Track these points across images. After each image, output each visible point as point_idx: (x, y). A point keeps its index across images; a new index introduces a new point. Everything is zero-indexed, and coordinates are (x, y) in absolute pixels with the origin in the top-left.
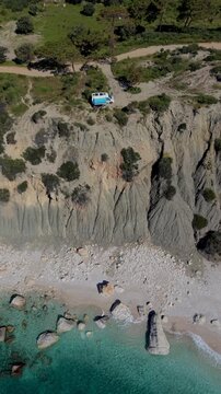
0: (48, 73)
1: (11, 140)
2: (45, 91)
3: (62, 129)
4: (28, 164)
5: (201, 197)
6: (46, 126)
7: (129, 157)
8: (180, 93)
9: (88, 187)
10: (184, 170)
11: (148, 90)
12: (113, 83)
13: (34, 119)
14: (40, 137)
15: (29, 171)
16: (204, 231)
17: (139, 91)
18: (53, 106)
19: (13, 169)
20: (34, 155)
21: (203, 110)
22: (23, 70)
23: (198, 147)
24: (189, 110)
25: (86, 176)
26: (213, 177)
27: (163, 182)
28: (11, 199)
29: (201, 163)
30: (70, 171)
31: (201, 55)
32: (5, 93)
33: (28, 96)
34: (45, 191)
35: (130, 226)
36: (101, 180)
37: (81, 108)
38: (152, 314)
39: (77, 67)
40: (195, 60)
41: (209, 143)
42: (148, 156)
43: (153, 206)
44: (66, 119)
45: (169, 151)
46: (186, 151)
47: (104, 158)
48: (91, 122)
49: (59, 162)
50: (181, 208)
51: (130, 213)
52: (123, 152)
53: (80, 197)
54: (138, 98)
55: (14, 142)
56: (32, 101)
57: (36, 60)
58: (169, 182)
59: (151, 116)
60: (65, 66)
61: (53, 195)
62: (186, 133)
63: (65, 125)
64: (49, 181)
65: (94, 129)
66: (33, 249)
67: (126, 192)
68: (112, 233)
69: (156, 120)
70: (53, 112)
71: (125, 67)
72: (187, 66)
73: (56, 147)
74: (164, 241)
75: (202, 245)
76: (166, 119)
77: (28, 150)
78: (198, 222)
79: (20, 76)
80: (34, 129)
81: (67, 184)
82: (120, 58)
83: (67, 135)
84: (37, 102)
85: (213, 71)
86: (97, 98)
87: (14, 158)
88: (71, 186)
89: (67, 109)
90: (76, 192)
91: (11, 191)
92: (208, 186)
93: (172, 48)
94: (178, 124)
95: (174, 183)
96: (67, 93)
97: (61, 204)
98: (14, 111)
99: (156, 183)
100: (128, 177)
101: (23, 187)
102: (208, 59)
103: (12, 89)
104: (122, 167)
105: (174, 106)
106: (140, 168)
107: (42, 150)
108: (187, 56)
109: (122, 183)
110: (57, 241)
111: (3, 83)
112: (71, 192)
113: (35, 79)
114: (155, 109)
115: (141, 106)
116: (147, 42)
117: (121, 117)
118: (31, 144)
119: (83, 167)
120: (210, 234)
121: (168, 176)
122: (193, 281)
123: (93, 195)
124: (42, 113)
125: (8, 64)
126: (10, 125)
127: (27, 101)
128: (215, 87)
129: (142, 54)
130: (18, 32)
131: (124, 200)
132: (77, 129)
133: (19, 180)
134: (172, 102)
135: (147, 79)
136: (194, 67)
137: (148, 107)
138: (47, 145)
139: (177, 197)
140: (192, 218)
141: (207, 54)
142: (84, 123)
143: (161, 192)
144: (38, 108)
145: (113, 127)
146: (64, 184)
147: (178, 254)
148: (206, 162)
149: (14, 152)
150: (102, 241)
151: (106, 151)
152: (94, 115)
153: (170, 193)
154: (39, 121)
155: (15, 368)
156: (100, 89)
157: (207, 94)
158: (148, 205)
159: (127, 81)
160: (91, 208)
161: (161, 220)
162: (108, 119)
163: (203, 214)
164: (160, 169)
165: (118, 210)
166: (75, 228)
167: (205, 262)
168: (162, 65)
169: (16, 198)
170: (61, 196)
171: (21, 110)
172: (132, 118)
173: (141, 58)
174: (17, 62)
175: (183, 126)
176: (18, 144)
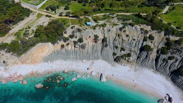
0: (75, 18)
1: (65, 33)
2: (74, 22)
3: (79, 30)
4: (70, 39)
5: (115, 48)
6: (75, 30)
7: (96, 37)
8: (109, 23)
9: (85, 44)
10: (110, 41)
11: (101, 22)
12: (92, 21)
13: (72, 28)
14: (73, 32)
15: (70, 40)
16: (116, 56)
17: (99, 23)
18: (77, 25)
19: (65, 40)
20: (72, 36)
21: (114, 26)
22: (68, 18)
23: (114, 35)
24: (111, 27)
25: (85, 42)
26: (118, 43)
27: (105, 43)
28: (65, 47)
29: (115, 40)
30: (81, 40)
31: (115, 15)
32: (64, 22)
33: (70, 23)
34: (74, 45)
35: (96, 55)
36: (89, 42)
37: (84, 26)
39: (83, 17)
40: (113, 16)
41: (116, 35)
42: (101, 37)
43: (102, 49)
44: (80, 28)
45: (106, 36)
46: (111, 36)
47: (90, 37)
48: (87, 29)
49: (78, 38)
50: (109, 50)
51: (96, 51)
52: (95, 36)
53: (83, 47)
54: (99, 24)
55: (66, 33)
56: (71, 24)
57: (72, 15)
58: (106, 43)
59: (102, 28)
60: (79, 17)
61: (76, 46)
62: (110, 32)
63: (80, 29)
64: (75, 43)
65: (87, 30)
66: (70, 61)
67: (95, 46)
68: (92, 57)
69: (103, 29)
70: (77, 26)
71: (95, 18)
72: (111, 18)
73: (77, 35)
74: (105, 58)
75: (115, 60)
76: (105, 29)
77: (70, 35)
78: (114, 54)
79: (67, 19)
80: (72, 30)
81: (80, 43)
82: (94, 16)
83: (80, 32)
85: (117, 18)
86: (88, 23)
87: (66, 37)
88: (81, 44)
89: (81, 26)
90: (82, 45)
91: (65, 45)
92: (116, 45)
93: (108, 14)
94: (108, 30)
95: (108, 43)
96: (80, 23)
97: (78, 49)
98: (66, 26)
99: (103, 44)
100: (96, 42)
101: (68, 44)
102: (116, 16)
103: (65, 21)
104: (94, 39)
106: (99, 39)
107: (74, 35)
108: (112, 15)
109: (94, 43)
110: (76, 59)
111: (63, 20)
112: (81, 45)
113: (71, 20)
114: (103, 26)
115: (99, 26)
116: (101, 12)
117: (94, 28)
118: (71, 34)
119: (84, 39)
120: (117, 57)
121: (106, 42)
122: (112, 68)
123: (87, 46)
124: (74, 26)
125: (63, 16)
126: (65, 29)
127: (70, 24)
128: (118, 22)
129: (100, 15)
130: (64, 9)
131: (95, 48)
132: (83, 30)
133: (67, 43)
134: (107, 25)
135: (101, 20)
136: (113, 18)
137: (101, 26)
138: (75, 34)
139: (108, 47)
140: (112, 53)
141: (116, 15)
142: (85, 29)
143: (104, 45)
144: (73, 25)
145: (92, 30)
146: (79, 43)
147: (109, 62)
148: (116, 39)
149: (66, 36)
150: (88, 59)
151: (90, 35)
152: (87, 27)
153: (106, 46)
154: (73, 28)
155: (66, 85)
156: (89, 21)
157: (116, 23)
158: (101, 50)
159: (95, 21)
160: (86, 50)
161: (104, 53)
162: (91, 28)
163: (116, 52)
164: (104, 40)
165: (93, 50)
166: (81, 56)
167: (116, 64)
168: (105, 18)
170: (78, 46)
171: (69, 26)
172: (97, 28)
173: (100, 16)
174: (66, 16)
175: (110, 30)
176: (67, 34)
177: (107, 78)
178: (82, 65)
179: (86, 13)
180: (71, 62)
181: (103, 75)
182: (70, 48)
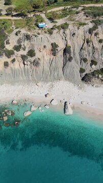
0: (20, 18)
1: (8, 43)
2: (20, 24)
3: (28, 37)
4: (15, 51)
5: (83, 61)
6: (21, 37)
7: (54, 46)
8: (73, 22)
9: (39, 59)
10: (75, 51)
11: (60, 22)
12: (46, 20)
13: (16, 34)
14: (19, 41)
15: (16, 54)
16: (84, 74)
17: (57, 22)
18: (24, 29)
19: (9, 54)
20: (17, 48)
21: (81, 27)
22: (10, 17)
23: (80, 42)
24: (76, 28)
25: (38, 55)
26: (87, 53)
27: (68, 55)
28: (9, 66)
29: (82, 48)
30: (31, 53)
31: (80, 8)
32: (4, 26)
33: (13, 26)
34: (22, 62)
35: (56, 74)
36: (44, 56)
37: (35, 29)
38: (66, 103)
39: (32, 15)
40: (78, 10)
41: (84, 40)
42: (62, 46)
43: (64, 65)
44: (29, 33)
45: (69, 44)
46: (76, 44)
47: (45, 47)
48: (39, 34)
49: (27, 50)
50: (75, 66)
51: (56, 69)
52: (52, 44)
53: (36, 63)
54: (57, 24)
55: (9, 43)
56: (15, 28)
57: (15, 13)
58: (70, 55)
59: (62, 31)
60: (26, 15)
61: (26, 63)
62: (75, 36)
63: (29, 35)
64: (23, 57)
65: (40, 36)
66: (19, 85)
68: (50, 77)
69: (64, 33)
70: (24, 31)
71: (51, 14)
72: (75, 12)
73: (25, 45)
74: (69, 78)
75: (83, 79)
76: (67, 32)
77: (15, 46)
78: (82, 71)
79: (9, 20)
80: (17, 38)
81: (31, 58)
82: (48, 11)
83: (30, 39)
84: (17, 28)
85: (85, 13)
86: (40, 25)
87: (9, 50)
88: (32, 59)
89: (29, 30)
90: (34, 61)
91: (9, 62)
92: (85, 57)
93: (69, 7)
94: (72, 33)
95: (72, 56)
96: (28, 24)
97: (29, 67)
98: (8, 32)
99: (65, 56)
100: (54, 54)
101: (14, 61)
102: (83, 10)
103: (6, 24)
104: (52, 50)
105: (70, 27)
106: (59, 50)
107: (20, 46)
108: (75, 9)
109: (52, 56)
110: (28, 81)
111: (2, 22)
112: (32, 61)
113: (15, 20)
114: (63, 28)
115: (58, 27)
116: (59, 5)
117: (50, 32)
118: (16, 44)
119: (37, 52)
120: (86, 75)
121: (70, 53)
122: (80, 91)
123: (41, 62)
124: (20, 32)
125: (3, 16)
126: (7, 37)
127: (13, 28)
128: (86, 19)
129: (57, 9)
130: (5, 4)
131: (53, 63)
132: (33, 37)
133: (12, 58)
134: (70, 26)
135: (59, 18)
136: (77, 13)
137: (60, 28)
138: (22, 44)
139: (73, 61)
140: (79, 69)
141: (82, 8)
142: (36, 34)
143: (67, 59)
144: (17, 30)
145: (47, 35)
146: (29, 58)
147: (74, 82)
148: (83, 48)
149: (9, 47)
150: (46, 80)
151: (45, 44)
152: (40, 31)
153: (70, 59)
154: (19, 34)
156: (42, 21)
157: (83, 21)
158: (62, 65)
159: (51, 19)
160: (41, 67)
161: (68, 70)
162: (45, 32)
163: (84, 68)
164: (66, 51)
165: (51, 68)
166: (35, 76)
167: (85, 84)
168: (65, 14)
169: (11, 65)
170: (29, 63)
171: (11, 31)
172: (55, 31)
173: (57, 11)
174: (7, 15)
175: (74, 34)
176: (11, 44)
177: (73, 108)
178: (37, 91)
179: (36, 7)
180: (21, 87)
181: (68, 103)
182: (18, 65)
